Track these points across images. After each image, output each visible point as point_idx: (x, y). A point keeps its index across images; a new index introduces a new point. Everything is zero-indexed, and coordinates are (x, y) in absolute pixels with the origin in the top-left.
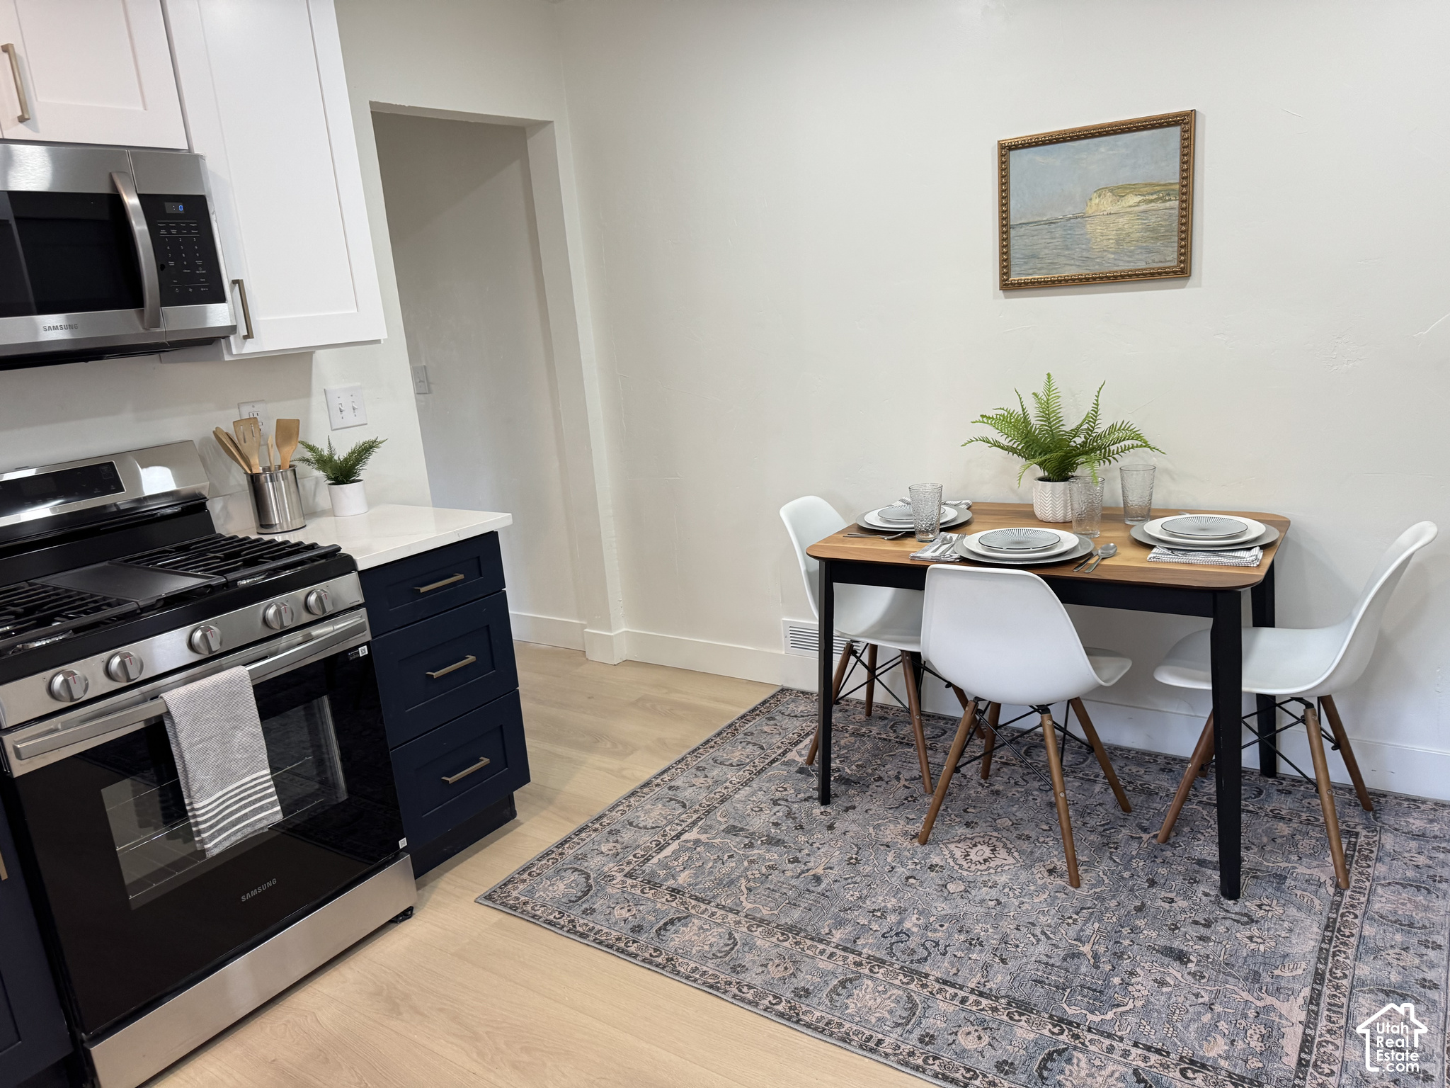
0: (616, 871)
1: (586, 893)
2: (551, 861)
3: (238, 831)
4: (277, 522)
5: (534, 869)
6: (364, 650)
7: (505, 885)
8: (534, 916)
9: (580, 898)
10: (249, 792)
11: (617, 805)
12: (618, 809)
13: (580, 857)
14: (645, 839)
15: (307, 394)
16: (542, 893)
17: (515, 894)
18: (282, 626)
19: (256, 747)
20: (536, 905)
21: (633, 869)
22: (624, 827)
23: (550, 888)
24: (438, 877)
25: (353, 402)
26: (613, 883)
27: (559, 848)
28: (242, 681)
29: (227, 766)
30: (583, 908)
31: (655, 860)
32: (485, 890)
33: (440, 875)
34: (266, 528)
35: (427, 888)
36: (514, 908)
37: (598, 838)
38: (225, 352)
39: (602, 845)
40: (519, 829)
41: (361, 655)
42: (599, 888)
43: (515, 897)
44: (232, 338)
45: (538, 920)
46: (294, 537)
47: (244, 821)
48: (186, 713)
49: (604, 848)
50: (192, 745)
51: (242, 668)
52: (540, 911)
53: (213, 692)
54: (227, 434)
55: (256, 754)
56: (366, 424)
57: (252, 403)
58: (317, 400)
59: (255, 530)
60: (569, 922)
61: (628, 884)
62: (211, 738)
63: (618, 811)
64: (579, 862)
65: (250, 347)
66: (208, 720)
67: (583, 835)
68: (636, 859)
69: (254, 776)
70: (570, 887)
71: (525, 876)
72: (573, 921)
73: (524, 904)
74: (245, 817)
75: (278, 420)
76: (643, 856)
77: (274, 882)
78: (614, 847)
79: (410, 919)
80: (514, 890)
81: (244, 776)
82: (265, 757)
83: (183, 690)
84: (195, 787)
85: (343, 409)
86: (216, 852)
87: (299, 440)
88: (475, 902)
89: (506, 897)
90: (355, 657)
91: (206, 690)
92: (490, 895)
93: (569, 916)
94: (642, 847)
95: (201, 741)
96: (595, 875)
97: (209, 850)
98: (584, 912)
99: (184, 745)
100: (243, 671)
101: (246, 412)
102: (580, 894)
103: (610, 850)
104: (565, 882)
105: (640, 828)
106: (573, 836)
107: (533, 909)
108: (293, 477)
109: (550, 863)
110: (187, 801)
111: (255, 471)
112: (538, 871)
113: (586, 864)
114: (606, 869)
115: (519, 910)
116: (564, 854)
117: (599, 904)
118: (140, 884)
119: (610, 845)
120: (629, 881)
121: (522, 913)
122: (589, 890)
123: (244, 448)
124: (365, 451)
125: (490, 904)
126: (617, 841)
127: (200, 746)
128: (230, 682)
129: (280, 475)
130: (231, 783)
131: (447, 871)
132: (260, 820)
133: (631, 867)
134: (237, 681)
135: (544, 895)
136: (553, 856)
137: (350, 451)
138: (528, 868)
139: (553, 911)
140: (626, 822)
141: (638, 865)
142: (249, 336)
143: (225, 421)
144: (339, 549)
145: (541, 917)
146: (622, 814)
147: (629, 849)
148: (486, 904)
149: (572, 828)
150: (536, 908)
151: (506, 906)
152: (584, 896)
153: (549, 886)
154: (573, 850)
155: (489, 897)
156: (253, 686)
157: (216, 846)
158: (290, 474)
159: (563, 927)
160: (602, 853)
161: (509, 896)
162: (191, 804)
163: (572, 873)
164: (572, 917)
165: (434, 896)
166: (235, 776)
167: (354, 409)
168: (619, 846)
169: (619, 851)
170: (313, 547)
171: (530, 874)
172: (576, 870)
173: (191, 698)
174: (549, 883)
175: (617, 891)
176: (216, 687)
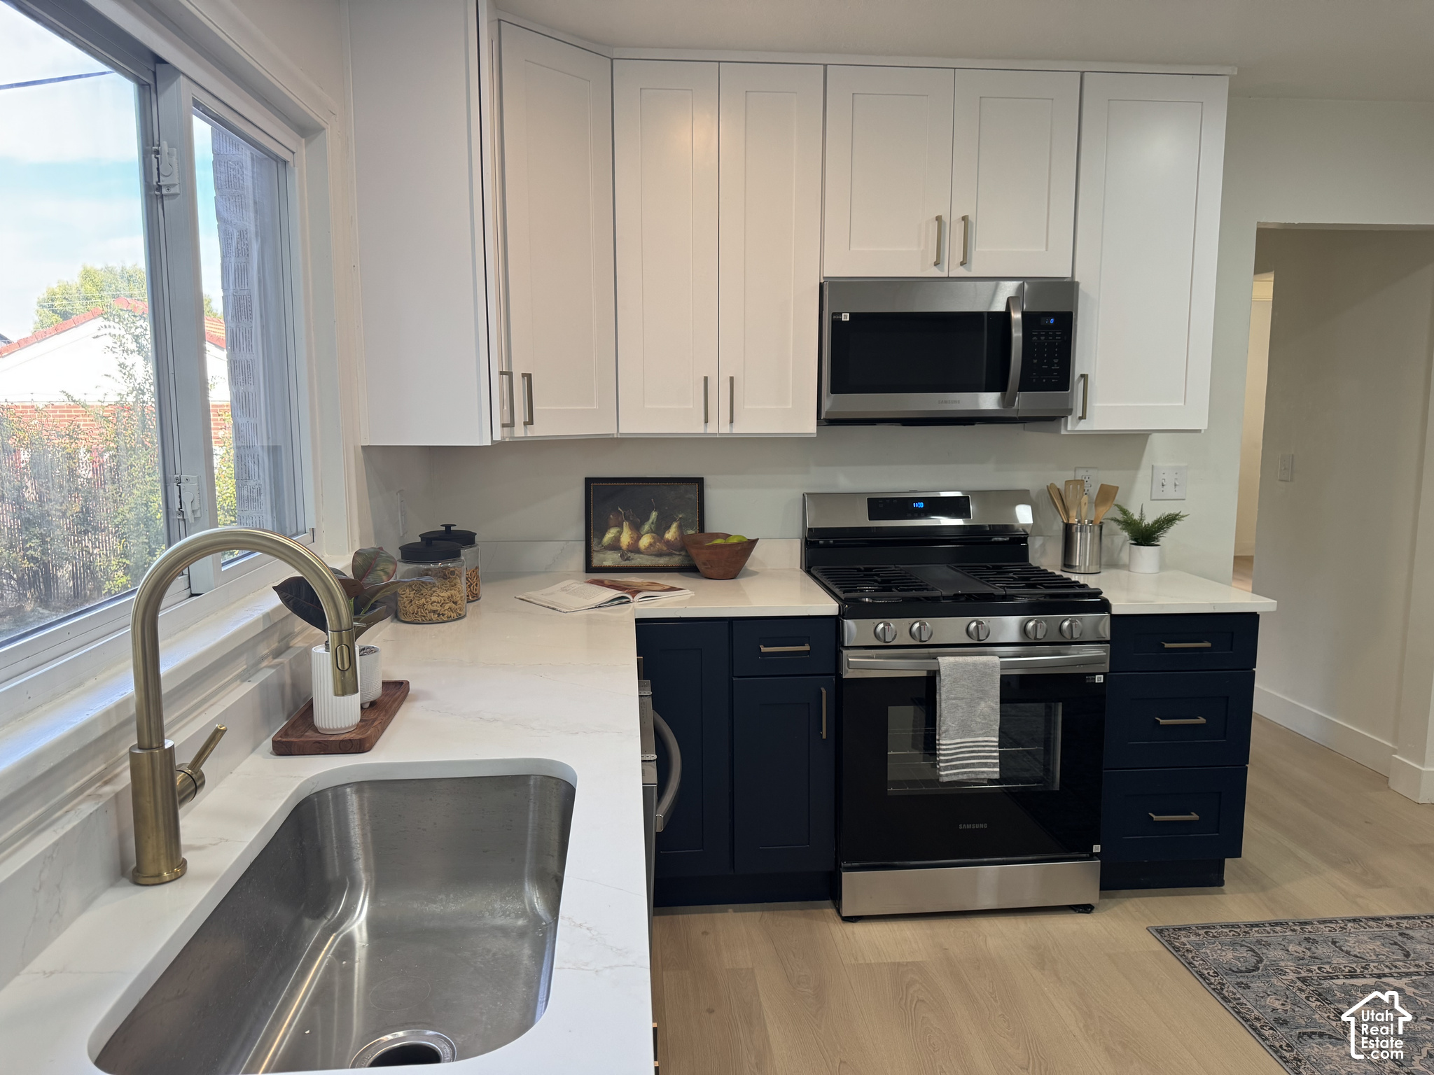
0: (1292, 971)
1: (1249, 971)
2: (1233, 933)
3: (965, 773)
4: (1077, 564)
5: (1214, 931)
6: (1100, 678)
7: (1180, 929)
8: (1189, 963)
9: (1241, 972)
10: (980, 749)
11: (1331, 922)
12: (1329, 925)
13: (1263, 943)
14: (1340, 961)
15: (1136, 466)
16: (1208, 951)
17: (1184, 940)
18: (1036, 638)
19: (992, 718)
20: (1197, 957)
21: (1311, 977)
22: (1325, 942)
23: (1218, 952)
24: (1127, 898)
25: (1176, 479)
26: (1283, 977)
27: (1247, 927)
28: (994, 667)
29: (969, 723)
30: (1239, 980)
31: (1340, 982)
32: (1160, 924)
33: (1129, 897)
34: (1068, 568)
35: (1114, 900)
36: (1177, 949)
37: (1292, 938)
38: (1063, 427)
39: (1291, 945)
40: (1219, 897)
41: (1096, 682)
42: (1266, 974)
43: (1182, 942)
44: (1070, 418)
45: (1192, 967)
46: (1084, 579)
47: (971, 768)
48: (949, 675)
49: (1291, 948)
50: (948, 699)
51: (997, 658)
52: (1198, 963)
53: (971, 667)
54: (1058, 489)
55: (992, 723)
56: (1184, 500)
57: (1087, 468)
58: (1143, 474)
59: (1060, 567)
60: (1219, 983)
61: (1297, 985)
62: (962, 699)
63: (1329, 927)
64: (1259, 947)
65: (1083, 426)
66: (963, 685)
67: (1278, 928)
68: (1319, 972)
69: (986, 739)
70: (1238, 959)
71: (1202, 932)
72: (1224, 985)
73: (1187, 950)
74: (973, 765)
75: (1102, 485)
76: (1328, 972)
77: (986, 826)
78: (1303, 952)
79: (1087, 915)
80: (1185, 937)
81: (979, 735)
82: (997, 728)
83: (952, 659)
84: (943, 728)
85: (1165, 484)
86: (945, 779)
87: (1115, 502)
88: (1147, 929)
89: (1174, 938)
90: (1091, 681)
91: (967, 664)
92: (1162, 930)
93: (1221, 979)
94: (1333, 966)
95: (954, 699)
96: (1268, 963)
97: (941, 776)
98: (1238, 984)
99: (944, 696)
100: (996, 660)
101: (1080, 475)
102: (1243, 969)
103: (1297, 952)
104: (1236, 954)
105: (1342, 951)
106: (1267, 925)
107: (1193, 958)
108: (1099, 532)
109: (1231, 934)
110: (937, 737)
111: (1071, 522)
112: (1215, 934)
113: (1265, 951)
114: (1282, 964)
115: (1180, 953)
116: (1249, 933)
117: (1257, 985)
118: (898, 783)
119: (1300, 949)
120: (1299, 984)
121: (1181, 956)
122: (1253, 970)
123: (1068, 501)
124: (1168, 521)
125: (1158, 936)
126: (1309, 949)
127: (954, 701)
128: (985, 665)
129: (1088, 528)
130: (969, 736)
131: (1137, 897)
132: (983, 772)
133: (1309, 975)
134: (991, 665)
135: (1210, 954)
136: (1238, 930)
137: (1155, 519)
138: (1209, 927)
139: (1210, 969)
140: (1330, 939)
141: (1318, 977)
142: (1083, 417)
143: (1059, 479)
144: (1101, 593)
145: (1195, 967)
146: (1330, 931)
147: (1317, 960)
148: (1155, 934)
149: (1271, 918)
150: (1196, 959)
151: (1171, 943)
152: (1246, 972)
153: (1218, 949)
154: (1259, 935)
155: (1160, 931)
156: (1001, 675)
157: (947, 775)
158: (1097, 529)
159: (1211, 984)
160: (1288, 950)
161: (1178, 939)
162: (939, 740)
163: (1247, 951)
164: (1225, 981)
165: (1116, 908)
166: (971, 732)
167: (1175, 485)
168: (1308, 953)
169: (1305, 957)
170: (1084, 586)
171: (1206, 933)
172: (1253, 950)
173: (956, 665)
174: (1220, 947)
175: (1282, 985)
176: (974, 664)
